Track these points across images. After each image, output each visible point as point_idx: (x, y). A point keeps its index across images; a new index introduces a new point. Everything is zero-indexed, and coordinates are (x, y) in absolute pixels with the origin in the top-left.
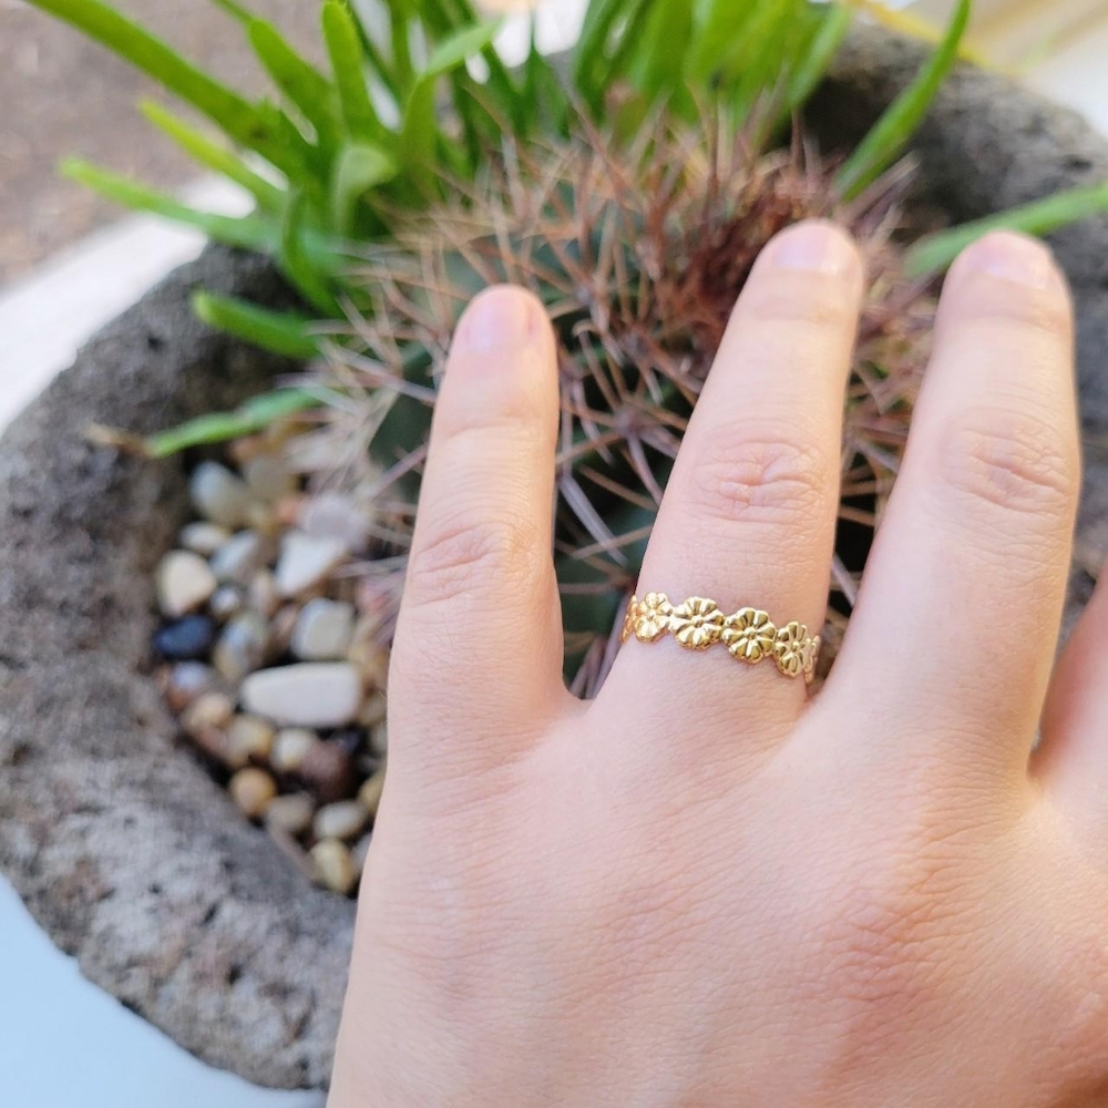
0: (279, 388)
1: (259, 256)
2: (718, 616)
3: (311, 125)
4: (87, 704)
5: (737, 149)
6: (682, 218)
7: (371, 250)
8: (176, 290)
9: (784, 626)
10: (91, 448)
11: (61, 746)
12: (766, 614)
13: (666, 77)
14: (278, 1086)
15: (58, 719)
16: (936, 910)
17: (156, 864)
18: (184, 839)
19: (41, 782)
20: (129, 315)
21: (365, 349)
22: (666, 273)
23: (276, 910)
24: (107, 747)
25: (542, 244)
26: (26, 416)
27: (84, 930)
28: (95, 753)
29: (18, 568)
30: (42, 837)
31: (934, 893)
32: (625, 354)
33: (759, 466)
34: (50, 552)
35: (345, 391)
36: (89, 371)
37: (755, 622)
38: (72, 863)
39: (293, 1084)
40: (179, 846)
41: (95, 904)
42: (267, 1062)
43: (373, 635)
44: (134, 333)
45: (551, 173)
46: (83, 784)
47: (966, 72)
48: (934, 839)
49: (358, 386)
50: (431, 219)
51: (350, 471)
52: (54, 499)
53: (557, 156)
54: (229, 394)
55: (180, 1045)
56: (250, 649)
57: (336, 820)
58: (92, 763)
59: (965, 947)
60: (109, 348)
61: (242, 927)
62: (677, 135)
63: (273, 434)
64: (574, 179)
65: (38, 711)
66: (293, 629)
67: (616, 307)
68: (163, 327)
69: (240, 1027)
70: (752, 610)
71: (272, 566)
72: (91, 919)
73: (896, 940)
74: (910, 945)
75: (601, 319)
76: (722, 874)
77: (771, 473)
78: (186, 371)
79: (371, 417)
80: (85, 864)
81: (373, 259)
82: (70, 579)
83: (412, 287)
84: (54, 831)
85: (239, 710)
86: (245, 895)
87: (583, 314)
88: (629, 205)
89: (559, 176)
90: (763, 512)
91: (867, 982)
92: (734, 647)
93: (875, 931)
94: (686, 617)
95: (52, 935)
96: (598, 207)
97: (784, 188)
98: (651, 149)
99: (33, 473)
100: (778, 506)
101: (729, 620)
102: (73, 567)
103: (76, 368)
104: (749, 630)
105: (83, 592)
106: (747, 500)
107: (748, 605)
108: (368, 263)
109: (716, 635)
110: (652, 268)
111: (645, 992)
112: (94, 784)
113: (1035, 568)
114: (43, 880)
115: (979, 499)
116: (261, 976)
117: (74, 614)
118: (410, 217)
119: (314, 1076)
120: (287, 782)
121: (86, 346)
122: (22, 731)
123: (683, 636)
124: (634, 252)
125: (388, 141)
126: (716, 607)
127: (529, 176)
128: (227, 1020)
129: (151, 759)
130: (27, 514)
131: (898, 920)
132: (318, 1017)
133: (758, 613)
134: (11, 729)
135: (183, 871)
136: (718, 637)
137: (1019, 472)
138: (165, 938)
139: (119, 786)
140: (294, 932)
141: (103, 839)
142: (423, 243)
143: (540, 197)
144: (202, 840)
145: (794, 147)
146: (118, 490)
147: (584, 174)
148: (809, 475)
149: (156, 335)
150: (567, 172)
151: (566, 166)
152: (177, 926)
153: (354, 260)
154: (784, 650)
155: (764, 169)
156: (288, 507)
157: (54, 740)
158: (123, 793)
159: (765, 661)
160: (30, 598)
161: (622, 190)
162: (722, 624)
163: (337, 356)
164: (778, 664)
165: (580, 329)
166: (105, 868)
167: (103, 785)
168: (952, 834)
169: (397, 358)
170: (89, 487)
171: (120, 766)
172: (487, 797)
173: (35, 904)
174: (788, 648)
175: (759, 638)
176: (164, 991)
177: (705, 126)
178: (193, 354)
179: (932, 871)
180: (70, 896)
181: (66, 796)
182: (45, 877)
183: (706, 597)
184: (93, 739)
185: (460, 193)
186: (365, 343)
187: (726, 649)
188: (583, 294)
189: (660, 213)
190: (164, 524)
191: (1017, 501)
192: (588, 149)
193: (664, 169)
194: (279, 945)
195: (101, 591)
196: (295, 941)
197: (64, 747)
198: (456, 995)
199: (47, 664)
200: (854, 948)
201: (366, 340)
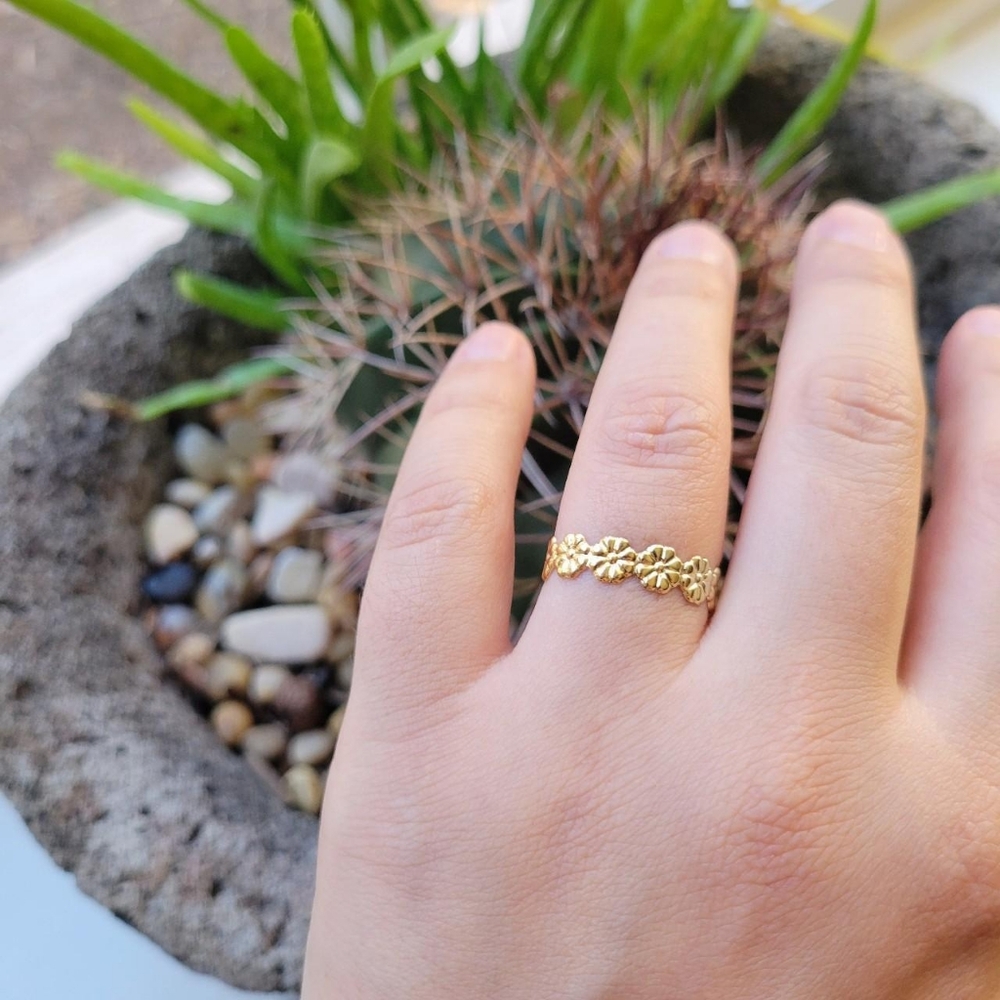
0: (254, 358)
1: (235, 238)
2: (630, 553)
3: (282, 122)
4: (83, 644)
5: (666, 141)
6: (618, 204)
7: (337, 233)
8: (162, 269)
9: (689, 560)
10: (85, 412)
11: (59, 681)
12: (673, 550)
13: (602, 75)
14: (256, 989)
15: (56, 657)
16: (822, 801)
17: (145, 788)
18: (171, 766)
19: (41, 715)
20: (119, 293)
21: (332, 322)
22: (603, 253)
23: (253, 829)
24: (100, 682)
25: (491, 228)
26: (26, 384)
27: (80, 847)
28: (89, 688)
29: (20, 522)
30: (42, 764)
31: (817, 786)
32: (567, 327)
33: (661, 417)
34: (49, 506)
35: (314, 361)
36: (84, 342)
37: (663, 557)
38: (70, 788)
39: (269, 987)
40: (165, 772)
41: (91, 824)
42: (246, 967)
43: (340, 581)
44: (124, 307)
45: (499, 164)
46: (79, 716)
47: (873, 69)
48: (815, 738)
49: (326, 356)
50: (390, 206)
51: (319, 432)
52: (52, 459)
53: (503, 148)
54: (209, 362)
55: (167, 951)
56: (229, 593)
57: (306, 748)
58: (87, 697)
59: (848, 832)
60: (101, 322)
61: (223, 845)
62: (612, 129)
63: (249, 399)
64: (520, 169)
65: (39, 650)
66: (267, 574)
67: (558, 284)
68: (150, 303)
69: (222, 936)
70: (660, 546)
71: (249, 517)
72: (87, 838)
73: (786, 829)
74: (798, 834)
75: (544, 296)
76: (637, 781)
77: (672, 424)
78: (171, 342)
79: (338, 384)
80: (82, 788)
81: (338, 241)
82: (66, 530)
83: (374, 267)
84: (53, 759)
85: (219, 648)
86: (224, 815)
87: (529, 292)
88: (569, 192)
89: (506, 166)
90: (668, 459)
91: (764, 868)
92: (645, 580)
93: (767, 823)
94: (601, 554)
95: (52, 853)
96: (540, 194)
97: (709, 176)
98: (589, 140)
99: (32, 435)
100: (679, 454)
101: (640, 556)
102: (70, 520)
103: (72, 339)
104: (659, 564)
105: (79, 543)
106: (652, 448)
107: (656, 542)
108: (334, 245)
109: (629, 570)
110: (591, 250)
111: (576, 889)
112: (89, 716)
113: (890, 492)
114: (43, 803)
115: (838, 436)
116: (240, 889)
117: (70, 562)
118: (371, 203)
119: (288, 979)
120: (262, 713)
121: (80, 320)
122: (24, 668)
123: (600, 571)
124: (574, 234)
125: (351, 135)
126: (628, 545)
127: (479, 166)
128: (209, 929)
129: (140, 693)
130: (27, 472)
131: (786, 813)
132: (292, 926)
133: (665, 549)
134: (13, 667)
135: (169, 794)
136: (631, 572)
137: (871, 410)
138: (153, 855)
139: (111, 718)
140: (270, 848)
141: (97, 766)
142: (383, 227)
143: (489, 185)
144: (186, 767)
145: (718, 139)
146: (109, 449)
147: (529, 164)
148: (706, 425)
149: (144, 310)
150: (513, 163)
151: (512, 157)
152: (164, 844)
153: (321, 243)
154: (689, 581)
155: (692, 158)
156: (262, 464)
157: (52, 677)
158: (114, 724)
159: (673, 592)
160: (31, 548)
161: (563, 179)
162: (634, 560)
163: (307, 329)
164: (685, 593)
165: (526, 305)
166: (99, 792)
167: (97, 717)
168: (831, 732)
169: (361, 331)
170: (82, 447)
171: (112, 700)
172: (437, 724)
173: (36, 825)
174: (693, 579)
175: (667, 571)
176: (153, 903)
177: (637, 120)
178: (177, 327)
179: (816, 767)
180: (68, 818)
181: (63, 727)
182: (45, 801)
183: (618, 536)
184: (88, 675)
185: (417, 182)
186: (332, 317)
187: (639, 582)
188: (528, 273)
189: (597, 200)
190: (151, 481)
191: (872, 435)
192: (532, 143)
193: (601, 159)
194: (256, 861)
195: (94, 541)
196: (270, 857)
197: (62, 683)
198: (416, 897)
199: (46, 607)
200: (751, 839)
201: (332, 314)
